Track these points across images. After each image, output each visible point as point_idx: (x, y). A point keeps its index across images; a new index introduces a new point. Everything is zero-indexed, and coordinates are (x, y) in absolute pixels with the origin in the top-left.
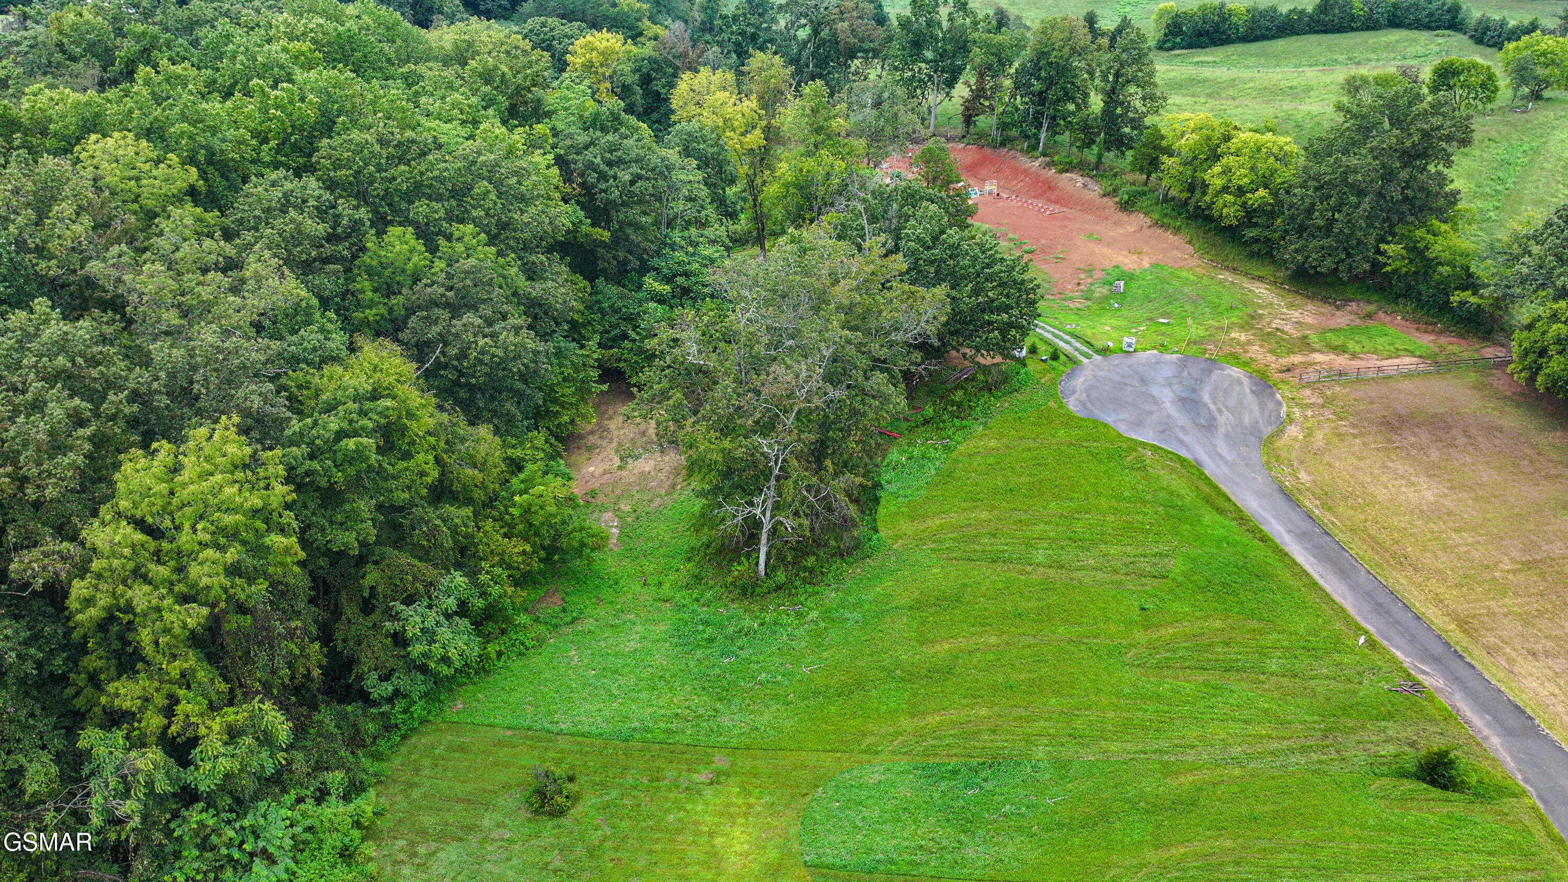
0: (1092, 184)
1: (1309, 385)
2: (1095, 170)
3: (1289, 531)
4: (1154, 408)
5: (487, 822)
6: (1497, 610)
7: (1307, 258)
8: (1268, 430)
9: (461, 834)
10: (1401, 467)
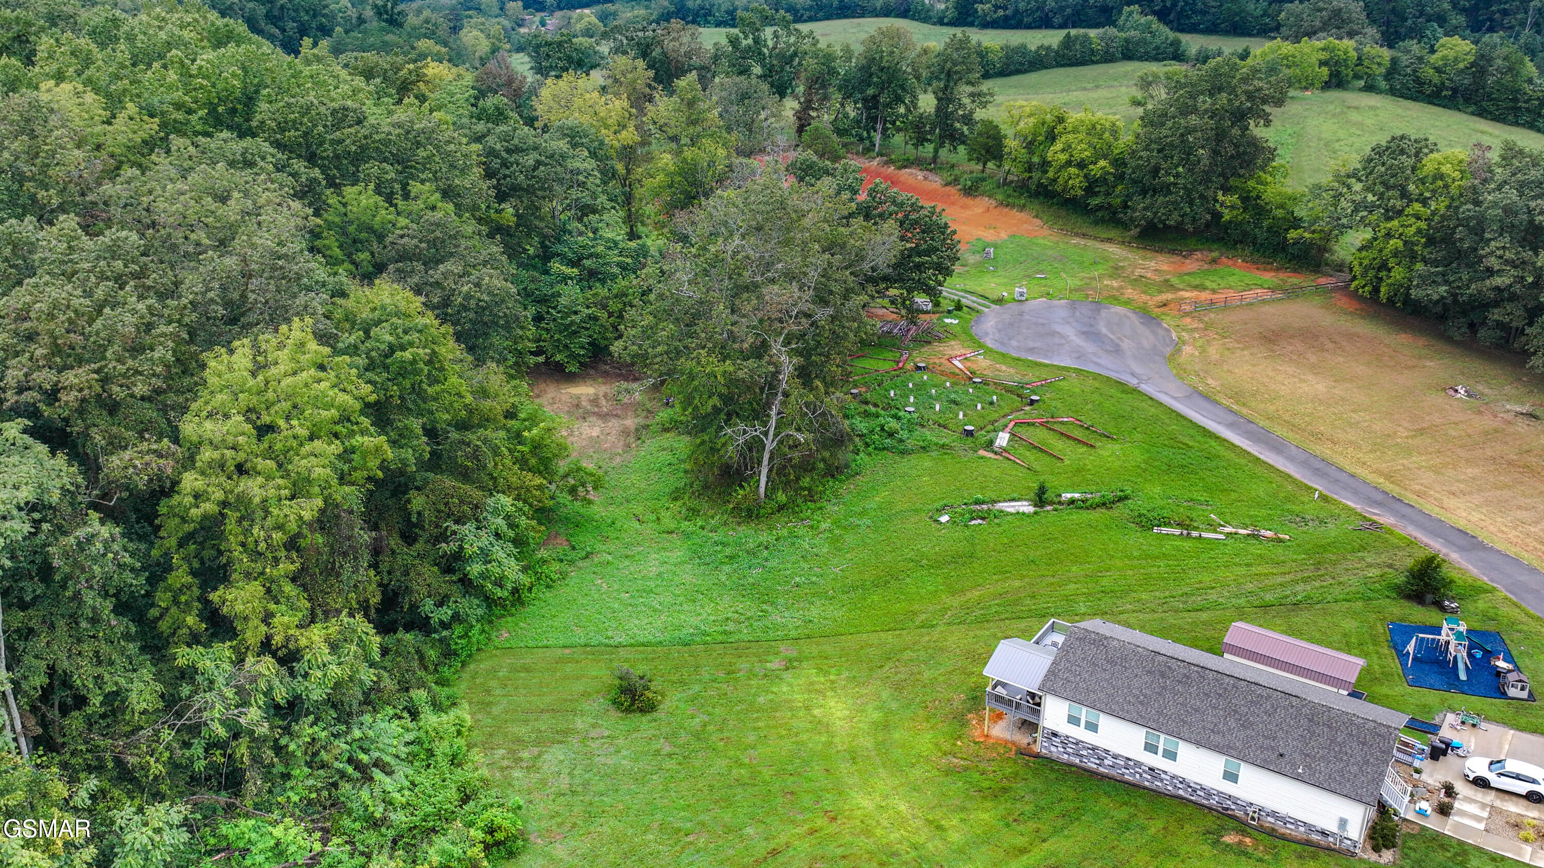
0: (931, 176)
1: (1187, 314)
2: (932, 165)
3: (1219, 423)
4: (1063, 341)
5: (580, 724)
6: (1411, 466)
7: (1155, 213)
8: (1168, 351)
9: (559, 737)
10: (1291, 369)
